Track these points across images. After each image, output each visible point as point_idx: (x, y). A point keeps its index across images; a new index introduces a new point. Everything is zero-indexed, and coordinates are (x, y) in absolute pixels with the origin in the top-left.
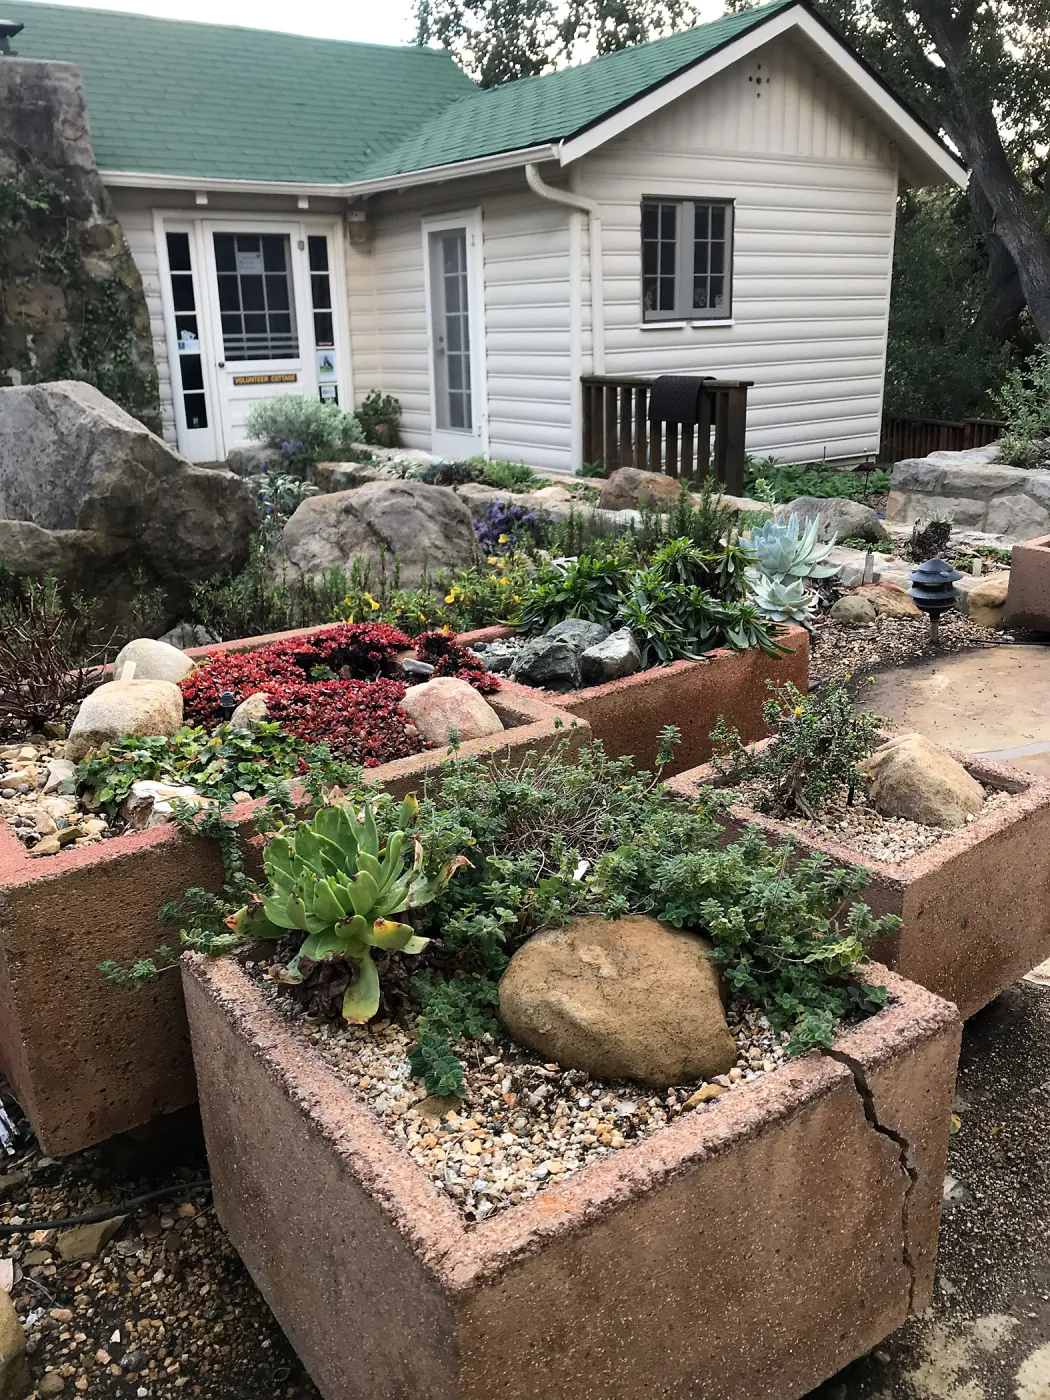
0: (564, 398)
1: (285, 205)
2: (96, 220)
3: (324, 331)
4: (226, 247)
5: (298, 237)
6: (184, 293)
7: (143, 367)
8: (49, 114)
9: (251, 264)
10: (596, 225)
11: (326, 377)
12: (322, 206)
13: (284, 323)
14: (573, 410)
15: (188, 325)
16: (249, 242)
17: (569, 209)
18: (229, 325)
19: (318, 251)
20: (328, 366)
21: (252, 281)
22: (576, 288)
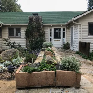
0: (77, 44)
1: (60, 26)
2: (42, 27)
3: (64, 37)
4: (55, 29)
5: (62, 28)
6: (51, 33)
7: (44, 39)
8: (39, 20)
9: (57, 31)
10: (81, 26)
11: (63, 41)
12: (63, 26)
13: (60, 36)
14: (78, 45)
15: (51, 36)
16: (57, 29)
17: (78, 24)
18: (54, 36)
19: (64, 30)
20: (64, 40)
21: (57, 32)
22: (79, 32)
